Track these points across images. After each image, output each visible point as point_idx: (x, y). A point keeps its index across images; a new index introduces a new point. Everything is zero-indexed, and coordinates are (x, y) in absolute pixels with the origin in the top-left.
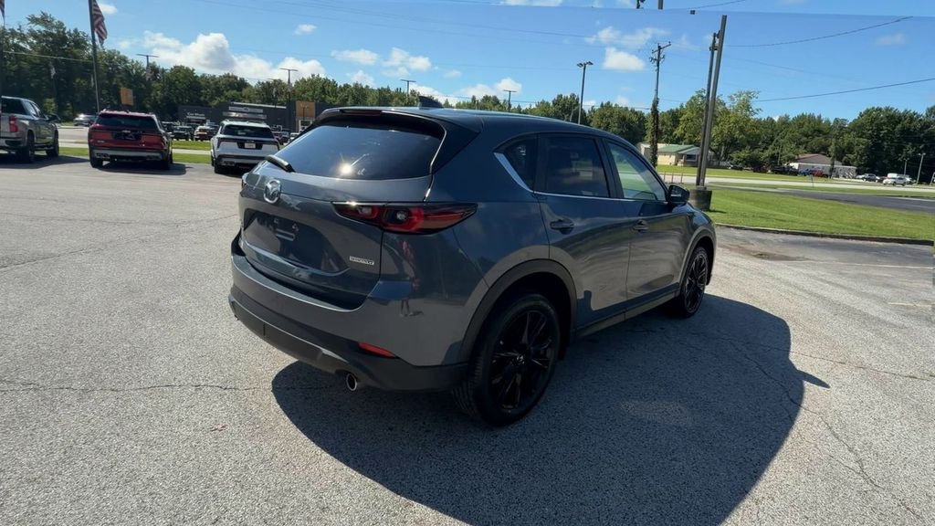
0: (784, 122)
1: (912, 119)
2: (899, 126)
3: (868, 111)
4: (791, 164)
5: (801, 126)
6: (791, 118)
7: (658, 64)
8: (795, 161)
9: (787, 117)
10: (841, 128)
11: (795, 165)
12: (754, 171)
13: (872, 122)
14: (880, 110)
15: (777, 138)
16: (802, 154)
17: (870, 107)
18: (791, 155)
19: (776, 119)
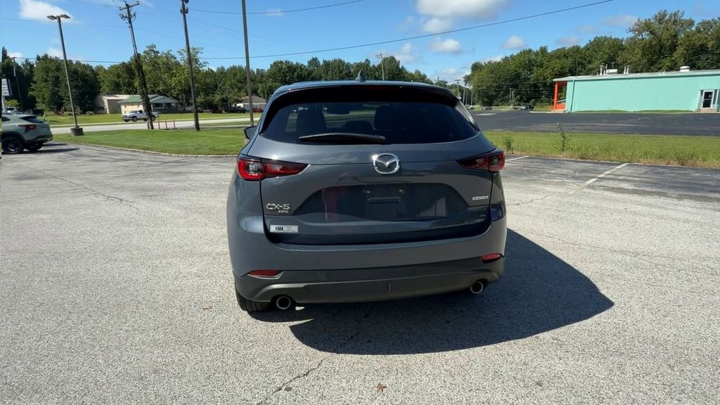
0: (222, 71)
1: (302, 69)
2: (296, 73)
3: (275, 63)
4: (238, 105)
5: (235, 75)
6: (226, 68)
7: (130, 22)
8: (240, 102)
9: (223, 68)
10: (262, 76)
11: (241, 105)
12: (213, 113)
13: (280, 71)
14: (281, 62)
15: (220, 85)
16: (244, 96)
17: (276, 61)
18: (236, 97)
19: (215, 70)
